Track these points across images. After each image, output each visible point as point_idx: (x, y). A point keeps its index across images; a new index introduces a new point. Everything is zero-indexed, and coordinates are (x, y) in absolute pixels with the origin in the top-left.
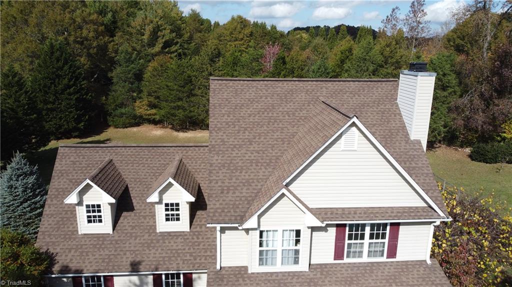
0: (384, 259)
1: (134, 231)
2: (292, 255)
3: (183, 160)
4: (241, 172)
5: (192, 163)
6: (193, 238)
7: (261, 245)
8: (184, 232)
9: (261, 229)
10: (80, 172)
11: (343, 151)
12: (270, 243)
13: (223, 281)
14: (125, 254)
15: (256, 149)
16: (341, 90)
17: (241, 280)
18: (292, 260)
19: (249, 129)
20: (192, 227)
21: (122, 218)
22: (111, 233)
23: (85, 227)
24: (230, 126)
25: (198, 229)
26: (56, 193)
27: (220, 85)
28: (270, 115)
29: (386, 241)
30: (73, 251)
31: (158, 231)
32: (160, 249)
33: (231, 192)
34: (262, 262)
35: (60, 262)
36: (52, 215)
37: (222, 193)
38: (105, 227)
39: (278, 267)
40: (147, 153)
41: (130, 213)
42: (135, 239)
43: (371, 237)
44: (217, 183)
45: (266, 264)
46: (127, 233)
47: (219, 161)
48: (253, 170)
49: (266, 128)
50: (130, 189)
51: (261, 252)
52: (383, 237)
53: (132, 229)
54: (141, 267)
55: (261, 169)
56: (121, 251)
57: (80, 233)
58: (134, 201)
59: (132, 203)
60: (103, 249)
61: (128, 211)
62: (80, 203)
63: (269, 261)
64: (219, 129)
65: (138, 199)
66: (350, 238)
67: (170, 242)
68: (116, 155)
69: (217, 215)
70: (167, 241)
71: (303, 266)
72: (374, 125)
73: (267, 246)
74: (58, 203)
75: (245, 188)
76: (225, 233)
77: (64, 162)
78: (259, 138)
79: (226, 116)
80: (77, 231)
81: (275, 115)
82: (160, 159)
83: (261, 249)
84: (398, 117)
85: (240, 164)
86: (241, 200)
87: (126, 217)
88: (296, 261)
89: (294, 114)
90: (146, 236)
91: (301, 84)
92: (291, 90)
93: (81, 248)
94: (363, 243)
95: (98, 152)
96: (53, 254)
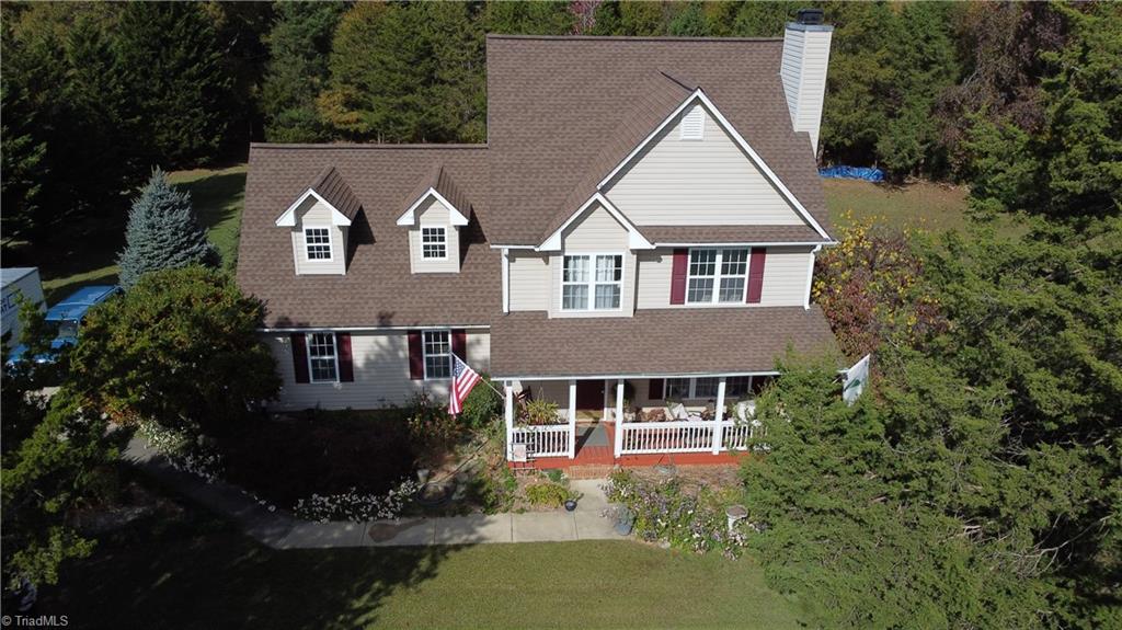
0: (743, 303)
1: (377, 271)
2: (609, 293)
3: (445, 170)
4: (537, 177)
5: (459, 174)
6: (465, 283)
7: (566, 279)
8: (451, 274)
9: (566, 254)
10: (286, 186)
11: (683, 140)
12: (579, 276)
13: (512, 327)
14: (367, 303)
15: (559, 144)
16: (693, 56)
17: (538, 326)
18: (609, 301)
19: (548, 115)
20: (464, 267)
21: (357, 253)
22: (344, 273)
23: (305, 265)
24: (519, 110)
25: (473, 270)
26: (255, 217)
27: (503, 47)
28: (581, 94)
29: (746, 276)
30: (290, 298)
31: (413, 272)
32: (417, 296)
33: (523, 203)
34: (567, 303)
35: (274, 312)
36: (253, 248)
37: (510, 204)
38: (335, 264)
39: (590, 310)
40: (388, 158)
41: (369, 246)
42: (380, 283)
43: (724, 271)
44: (502, 191)
45: (573, 307)
46: (367, 275)
47: (505, 161)
48: (555, 175)
49: (573, 114)
50: (366, 213)
51: (566, 288)
52: (742, 271)
53: (374, 269)
54: (391, 320)
55: (566, 172)
56: (361, 298)
57: (297, 273)
58: (373, 229)
59: (371, 233)
60: (334, 295)
61: (365, 243)
62: (298, 227)
63: (578, 302)
64: (503, 115)
65: (378, 225)
66: (693, 272)
67: (431, 288)
68: (340, 160)
69: (504, 233)
70: (426, 286)
71: (625, 310)
72: (740, 110)
73: (575, 280)
74: (260, 231)
75: (543, 198)
76: (514, 261)
77: (261, 172)
78: (564, 129)
79: (513, 95)
80: (294, 272)
81: (589, 94)
82: (409, 167)
83: (566, 283)
84: (779, 97)
85: (535, 166)
86: (537, 214)
87: (362, 252)
88: (616, 303)
89: (617, 93)
90: (396, 279)
91: (631, 45)
92: (614, 56)
93: (302, 294)
94: (712, 280)
95: (311, 157)
96: (261, 301)
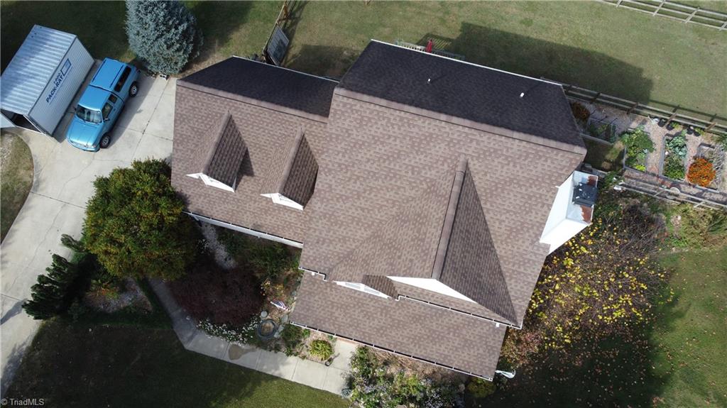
1: (253, 195)
3: (306, 136)
5: (315, 142)
8: (298, 210)
14: (245, 213)
15: (362, 206)
19: (361, 179)
21: (242, 181)
22: (233, 192)
24: (342, 169)
27: (345, 105)
31: (275, 202)
32: (275, 218)
37: (318, 243)
40: (267, 116)
41: (250, 178)
42: (254, 203)
44: (315, 232)
46: (247, 196)
47: (322, 210)
48: (352, 228)
49: (380, 182)
50: (250, 154)
53: (252, 193)
55: (360, 229)
56: (242, 209)
57: (206, 184)
58: (253, 167)
59: (252, 169)
60: (227, 203)
61: (248, 175)
64: (330, 170)
65: (257, 165)
67: (284, 215)
68: (235, 110)
69: (309, 261)
70: (282, 213)
77: (183, 106)
78: (369, 194)
79: (341, 154)
81: (397, 167)
82: (281, 127)
87: (246, 181)
90: (264, 203)
